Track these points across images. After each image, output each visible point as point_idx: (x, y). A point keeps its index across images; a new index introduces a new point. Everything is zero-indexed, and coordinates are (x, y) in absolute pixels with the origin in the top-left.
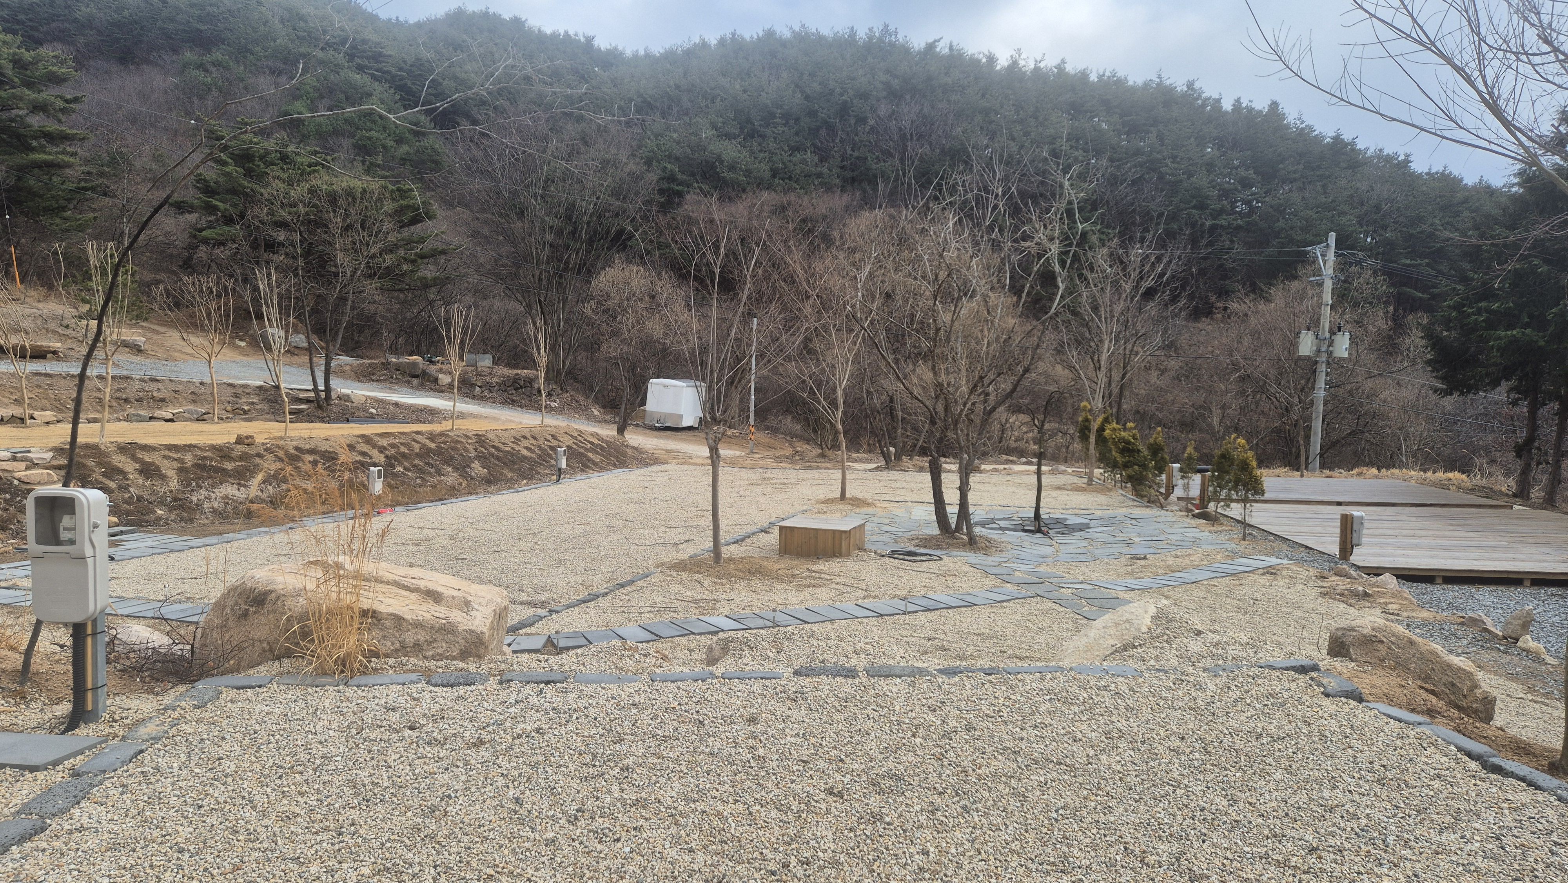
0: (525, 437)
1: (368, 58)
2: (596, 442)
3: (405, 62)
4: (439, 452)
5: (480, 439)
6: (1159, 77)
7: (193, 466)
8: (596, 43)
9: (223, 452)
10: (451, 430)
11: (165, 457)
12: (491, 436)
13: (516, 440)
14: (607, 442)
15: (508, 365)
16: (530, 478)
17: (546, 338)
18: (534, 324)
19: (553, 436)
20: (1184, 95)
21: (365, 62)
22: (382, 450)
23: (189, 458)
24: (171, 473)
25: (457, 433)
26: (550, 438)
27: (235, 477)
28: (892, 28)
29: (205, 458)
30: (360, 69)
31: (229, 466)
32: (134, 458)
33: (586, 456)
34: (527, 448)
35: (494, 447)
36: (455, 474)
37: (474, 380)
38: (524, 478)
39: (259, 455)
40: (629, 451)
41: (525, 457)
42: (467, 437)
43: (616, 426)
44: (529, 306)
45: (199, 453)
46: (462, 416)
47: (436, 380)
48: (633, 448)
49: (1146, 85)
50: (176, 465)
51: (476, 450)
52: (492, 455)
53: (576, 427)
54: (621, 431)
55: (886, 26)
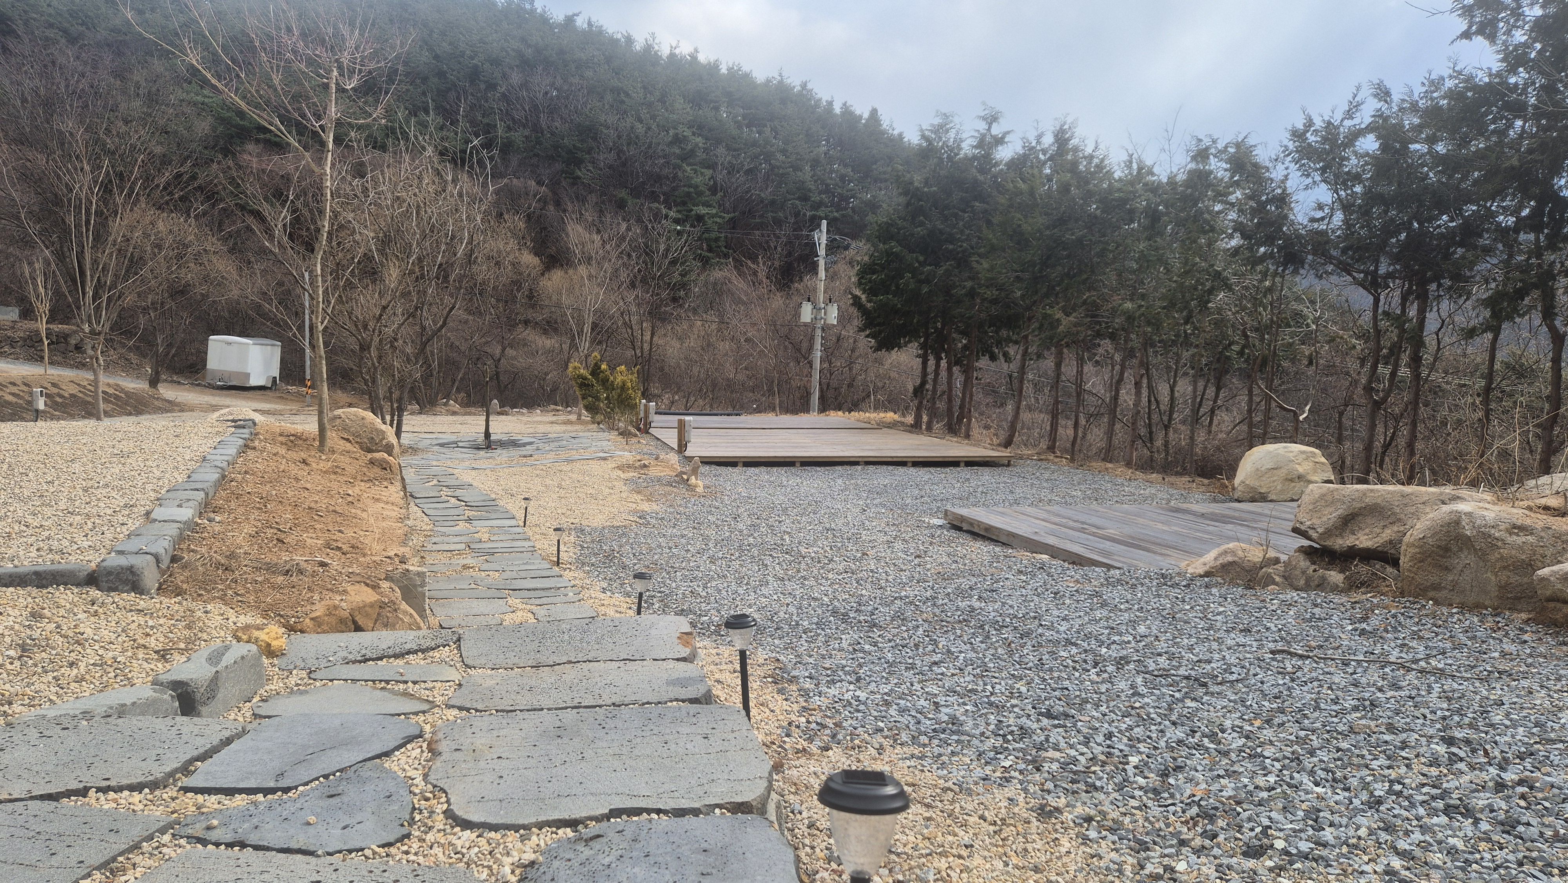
2: (114, 392)
6: (780, 75)
14: (132, 395)
19: (54, 385)
20: (800, 93)
40: (154, 402)
43: (150, 380)
48: (163, 400)
49: (768, 81)
54: (155, 384)
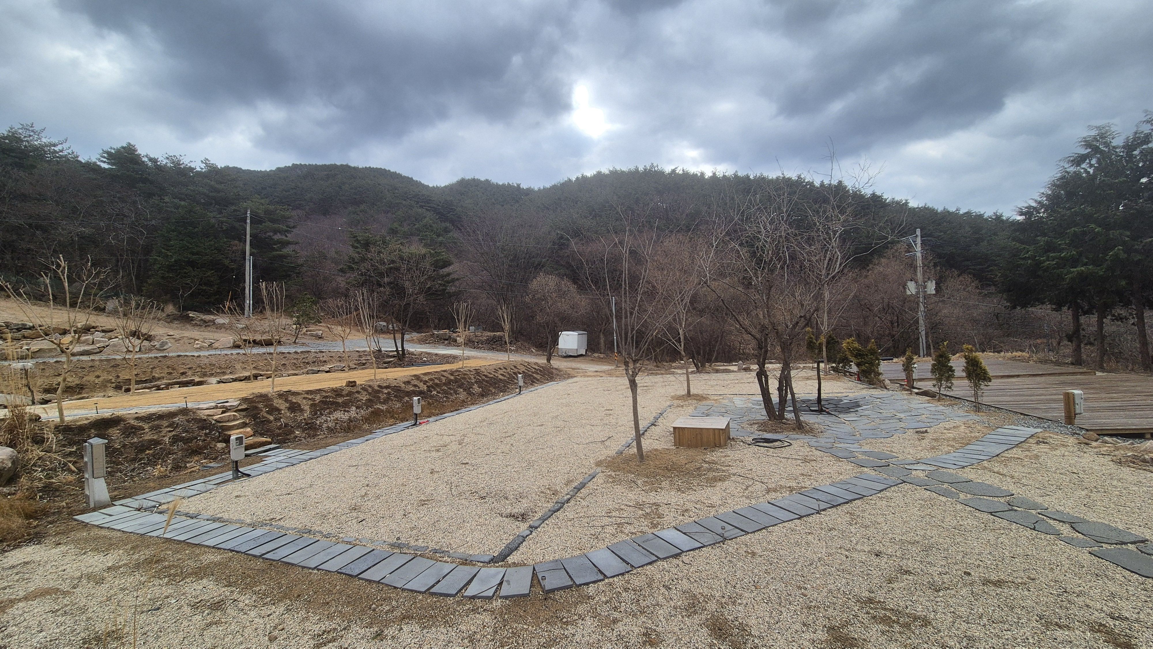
0: (500, 369)
1: (425, 202)
2: (537, 368)
3: (440, 202)
4: (456, 381)
5: (477, 372)
7: (319, 402)
8: (521, 186)
9: (337, 392)
10: (462, 368)
11: (304, 398)
12: (483, 369)
13: (496, 371)
14: (542, 367)
15: (489, 331)
16: (504, 391)
17: (507, 315)
18: (501, 309)
19: (515, 367)
21: (423, 204)
22: (425, 382)
23: (318, 398)
24: (307, 408)
25: (465, 369)
26: (513, 368)
27: (343, 407)
28: (655, 165)
29: (327, 397)
30: (422, 207)
31: (340, 400)
32: (286, 400)
33: (532, 376)
34: (502, 375)
35: (484, 375)
36: (465, 393)
37: (474, 339)
38: (501, 392)
39: (358, 392)
40: (554, 371)
41: (501, 380)
42: (470, 371)
43: (545, 357)
44: (499, 301)
45: (324, 394)
46: (468, 358)
47: (456, 341)
48: (556, 369)
50: (310, 402)
51: (475, 378)
52: (483, 380)
53: (527, 360)
54: (549, 360)
55: (652, 164)
